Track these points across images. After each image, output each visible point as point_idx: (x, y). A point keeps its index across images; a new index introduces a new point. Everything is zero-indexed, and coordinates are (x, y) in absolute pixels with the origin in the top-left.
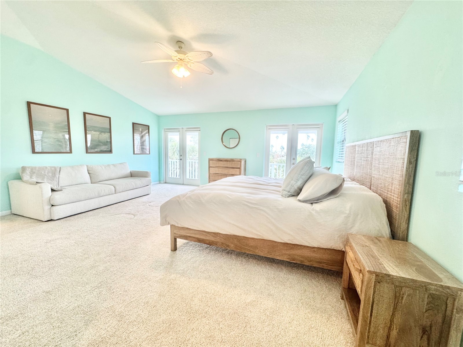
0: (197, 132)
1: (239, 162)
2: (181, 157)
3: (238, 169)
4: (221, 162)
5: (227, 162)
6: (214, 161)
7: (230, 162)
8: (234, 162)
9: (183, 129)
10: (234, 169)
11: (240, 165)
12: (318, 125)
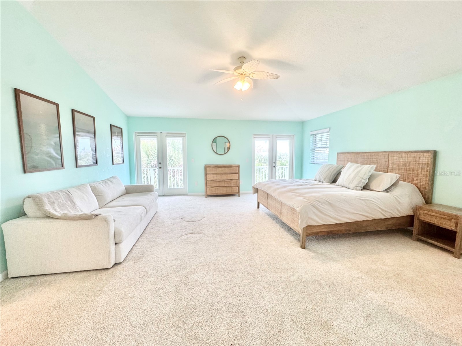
0: (180, 138)
1: (237, 168)
2: (160, 166)
3: (236, 174)
4: (220, 169)
5: (225, 168)
6: (211, 168)
7: (228, 168)
8: (232, 168)
9: (162, 134)
10: (232, 174)
11: (238, 170)
12: (290, 136)
